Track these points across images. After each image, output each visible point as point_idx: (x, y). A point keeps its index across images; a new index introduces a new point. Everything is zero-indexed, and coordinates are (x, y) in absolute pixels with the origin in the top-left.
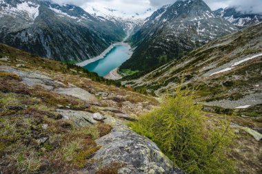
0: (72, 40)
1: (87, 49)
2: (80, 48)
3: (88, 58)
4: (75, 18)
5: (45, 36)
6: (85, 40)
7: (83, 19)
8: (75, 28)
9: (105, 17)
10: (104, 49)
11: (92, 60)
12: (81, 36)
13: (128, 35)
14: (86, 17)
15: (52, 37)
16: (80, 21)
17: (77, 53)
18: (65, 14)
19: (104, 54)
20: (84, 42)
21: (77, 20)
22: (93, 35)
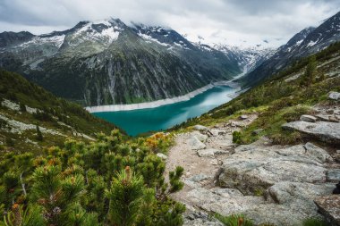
0: (148, 70)
1: (167, 85)
2: (156, 82)
3: (164, 97)
4: (166, 45)
5: (115, 64)
6: (167, 72)
7: (176, 46)
8: (158, 56)
9: (212, 46)
10: (195, 87)
11: (169, 101)
12: (163, 66)
13: (245, 72)
14: (182, 44)
15: (122, 65)
16: (173, 49)
17: (150, 87)
18: (155, 40)
19: (192, 94)
20: (164, 75)
21: (168, 47)
22: (185, 67)
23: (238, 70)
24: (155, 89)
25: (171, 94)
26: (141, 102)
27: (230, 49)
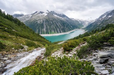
0: (56, 24)
1: (62, 29)
2: (58, 28)
3: (61, 33)
5: (46, 22)
6: (62, 25)
8: (59, 20)
9: (75, 19)
10: (70, 30)
12: (61, 23)
15: (48, 22)
16: (63, 19)
17: (56, 29)
18: (58, 16)
19: (69, 32)
22: (67, 24)
23: (83, 26)
24: (58, 30)
25: (63, 31)
26: (53, 33)
27: (80, 20)
